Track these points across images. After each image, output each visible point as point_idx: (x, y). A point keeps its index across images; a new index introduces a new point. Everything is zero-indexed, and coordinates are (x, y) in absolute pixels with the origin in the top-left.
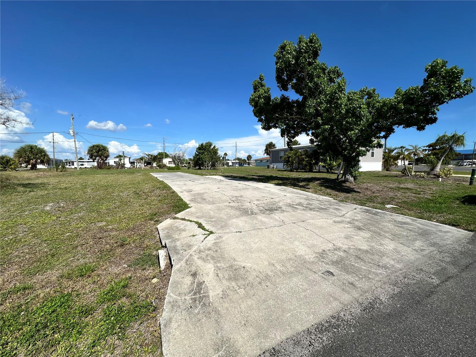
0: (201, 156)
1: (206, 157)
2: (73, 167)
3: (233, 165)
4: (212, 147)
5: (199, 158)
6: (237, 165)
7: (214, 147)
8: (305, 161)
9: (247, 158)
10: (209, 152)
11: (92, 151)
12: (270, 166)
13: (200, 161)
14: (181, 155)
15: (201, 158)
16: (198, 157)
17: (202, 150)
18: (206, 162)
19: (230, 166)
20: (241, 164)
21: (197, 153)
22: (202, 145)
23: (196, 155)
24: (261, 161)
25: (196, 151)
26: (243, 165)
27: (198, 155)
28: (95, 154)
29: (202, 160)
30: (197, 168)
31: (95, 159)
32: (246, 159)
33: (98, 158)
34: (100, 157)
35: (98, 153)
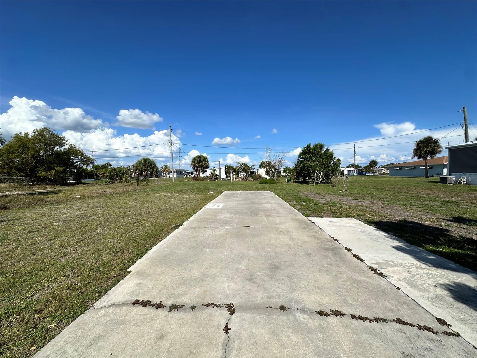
0: (307, 163)
1: (315, 164)
3: (349, 174)
4: (324, 149)
5: (304, 167)
6: (355, 174)
7: (328, 150)
9: (369, 164)
10: (320, 157)
11: (194, 162)
13: (305, 170)
14: (277, 163)
15: (307, 166)
16: (302, 165)
17: (309, 154)
18: (314, 172)
19: (346, 175)
20: (360, 173)
21: (301, 159)
22: (308, 147)
23: (299, 162)
24: (401, 169)
25: (300, 157)
26: (366, 173)
27: (301, 162)
28: (197, 165)
29: (308, 169)
30: (301, 179)
33: (199, 169)
34: (200, 167)
35: (199, 164)
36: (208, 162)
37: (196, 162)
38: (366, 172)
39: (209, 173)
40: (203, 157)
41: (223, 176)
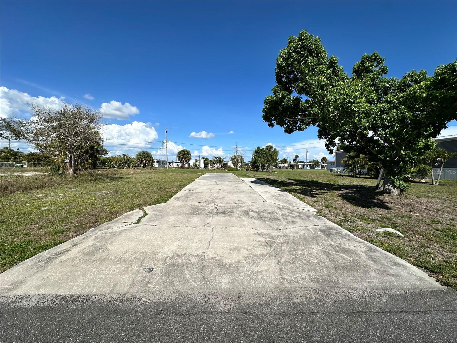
1: (260, 159)
2: (173, 166)
3: (303, 168)
4: (273, 150)
5: (256, 161)
6: (308, 168)
7: (275, 150)
8: (369, 165)
9: (322, 160)
10: (266, 155)
11: (180, 154)
12: (333, 170)
17: (259, 153)
19: (300, 168)
20: (312, 167)
23: (254, 158)
25: (253, 154)
26: (315, 168)
28: (182, 157)
30: (256, 169)
31: (182, 161)
32: (320, 161)
33: (183, 160)
34: (185, 159)
35: (183, 156)
36: (190, 155)
37: (181, 154)
38: (315, 166)
39: (191, 163)
40: (187, 151)
41: (202, 166)
